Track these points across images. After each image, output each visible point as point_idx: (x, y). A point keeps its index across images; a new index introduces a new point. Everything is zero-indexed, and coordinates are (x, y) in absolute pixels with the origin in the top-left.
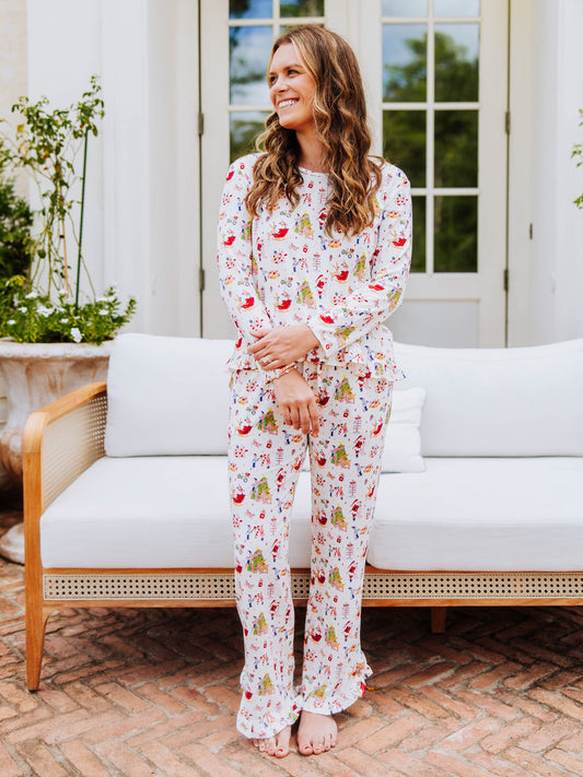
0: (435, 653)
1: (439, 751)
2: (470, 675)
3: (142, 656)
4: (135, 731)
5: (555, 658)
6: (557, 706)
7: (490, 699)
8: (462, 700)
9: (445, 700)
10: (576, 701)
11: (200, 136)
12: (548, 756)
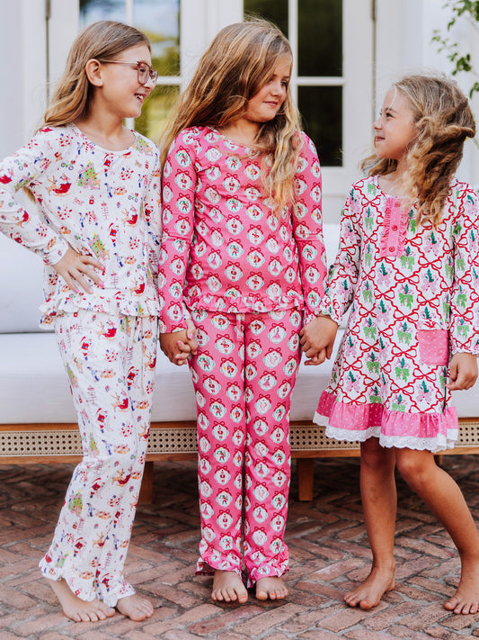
0: (303, 516)
1: (307, 581)
2: (337, 530)
3: (9, 524)
4: (12, 575)
5: (419, 516)
6: (419, 549)
7: (356, 546)
8: (330, 547)
9: (313, 547)
10: (437, 545)
11: (47, 19)
12: (410, 581)
